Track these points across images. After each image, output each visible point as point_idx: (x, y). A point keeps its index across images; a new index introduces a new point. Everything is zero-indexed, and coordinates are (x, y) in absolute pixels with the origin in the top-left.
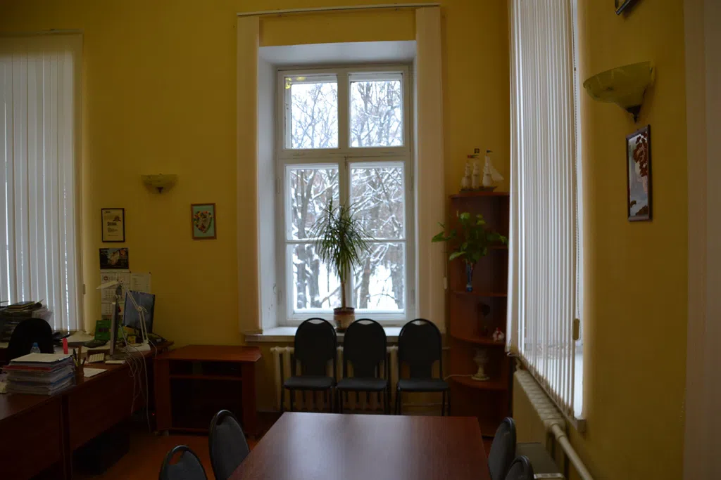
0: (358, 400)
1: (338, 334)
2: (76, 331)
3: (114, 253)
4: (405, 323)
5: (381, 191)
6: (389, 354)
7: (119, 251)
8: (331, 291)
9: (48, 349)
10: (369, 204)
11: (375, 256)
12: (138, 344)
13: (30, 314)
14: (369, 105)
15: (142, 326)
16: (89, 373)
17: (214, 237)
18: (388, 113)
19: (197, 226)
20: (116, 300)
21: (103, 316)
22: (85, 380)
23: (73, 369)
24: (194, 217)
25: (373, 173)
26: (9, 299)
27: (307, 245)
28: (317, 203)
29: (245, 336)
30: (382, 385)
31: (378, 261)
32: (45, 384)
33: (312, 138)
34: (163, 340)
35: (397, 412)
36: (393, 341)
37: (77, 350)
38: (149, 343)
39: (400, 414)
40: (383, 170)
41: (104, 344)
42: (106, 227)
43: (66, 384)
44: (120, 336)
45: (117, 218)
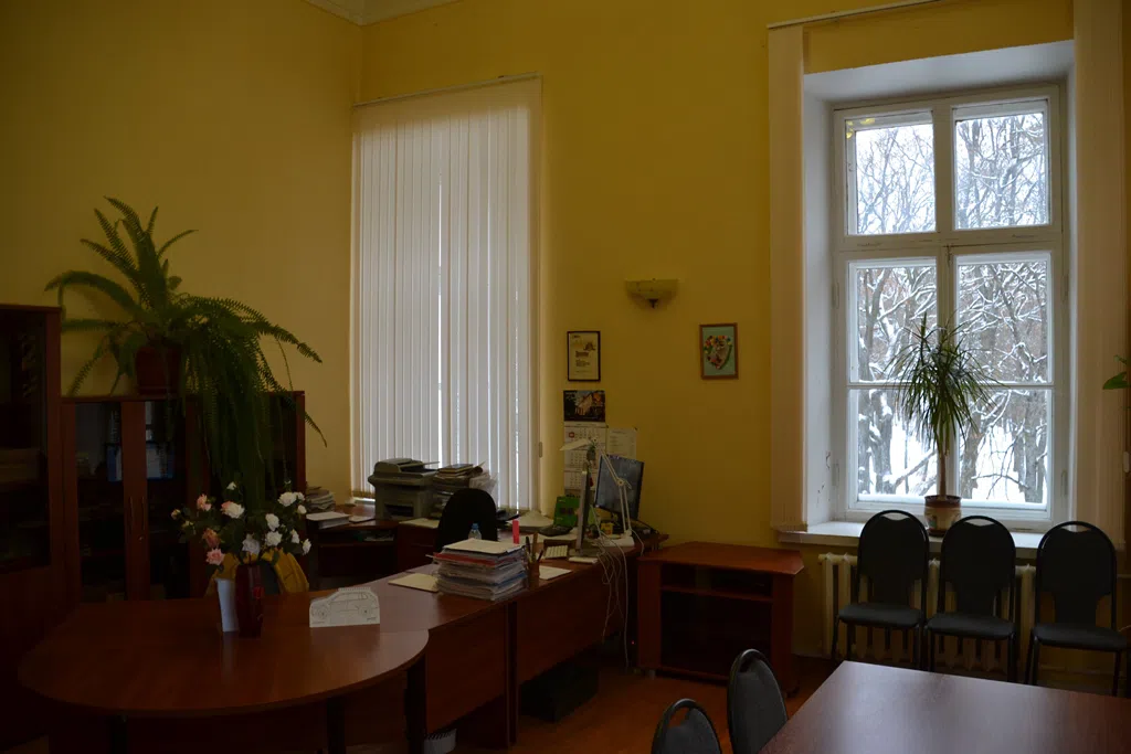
0: (960, 651)
1: (931, 539)
2: (528, 511)
3: (584, 398)
4: (1050, 528)
5: (999, 301)
6: (1019, 580)
7: (592, 394)
8: (911, 466)
9: (490, 535)
10: (979, 324)
11: (987, 410)
12: (617, 536)
13: (467, 482)
14: (977, 159)
15: (624, 508)
16: (547, 573)
17: (735, 376)
18: (1012, 171)
19: (709, 358)
20: (587, 467)
21: (566, 490)
22: (541, 584)
23: (525, 566)
24: (705, 345)
25: (985, 272)
26: (440, 459)
27: (872, 391)
28: (891, 323)
29: (778, 533)
30: (1005, 630)
31: (992, 419)
32: (488, 584)
33: (882, 219)
34: (652, 531)
35: (1030, 678)
36: (1027, 556)
37: (531, 537)
38: (633, 535)
39: (1034, 684)
40: (1004, 266)
41: (567, 532)
42: (573, 359)
43: (515, 586)
44: (590, 522)
45: (589, 346)
